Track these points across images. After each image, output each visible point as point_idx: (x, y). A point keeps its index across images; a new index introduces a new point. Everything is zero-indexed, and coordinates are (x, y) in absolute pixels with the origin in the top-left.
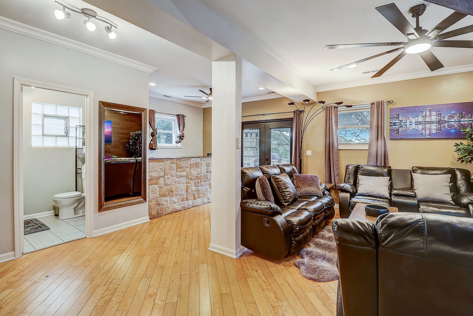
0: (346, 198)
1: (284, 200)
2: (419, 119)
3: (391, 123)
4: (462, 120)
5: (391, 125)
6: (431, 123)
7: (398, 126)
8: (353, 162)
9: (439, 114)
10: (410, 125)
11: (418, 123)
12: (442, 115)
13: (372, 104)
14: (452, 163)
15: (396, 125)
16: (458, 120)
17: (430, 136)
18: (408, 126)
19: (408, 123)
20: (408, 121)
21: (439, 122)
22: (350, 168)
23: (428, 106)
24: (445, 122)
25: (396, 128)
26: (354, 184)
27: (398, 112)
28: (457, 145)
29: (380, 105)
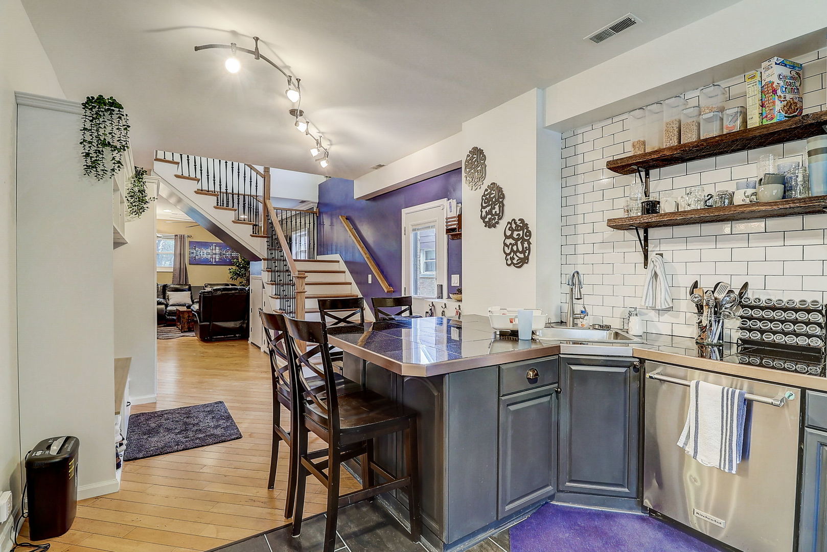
0: (163, 308)
5: (190, 254)
6: (216, 254)
8: (162, 283)
10: (203, 254)
16: (230, 254)
17: (215, 263)
20: (201, 252)
21: (221, 254)
22: (160, 287)
23: (214, 243)
24: (224, 254)
25: (194, 256)
26: (164, 298)
27: (195, 244)
28: (230, 269)
29: (182, 238)
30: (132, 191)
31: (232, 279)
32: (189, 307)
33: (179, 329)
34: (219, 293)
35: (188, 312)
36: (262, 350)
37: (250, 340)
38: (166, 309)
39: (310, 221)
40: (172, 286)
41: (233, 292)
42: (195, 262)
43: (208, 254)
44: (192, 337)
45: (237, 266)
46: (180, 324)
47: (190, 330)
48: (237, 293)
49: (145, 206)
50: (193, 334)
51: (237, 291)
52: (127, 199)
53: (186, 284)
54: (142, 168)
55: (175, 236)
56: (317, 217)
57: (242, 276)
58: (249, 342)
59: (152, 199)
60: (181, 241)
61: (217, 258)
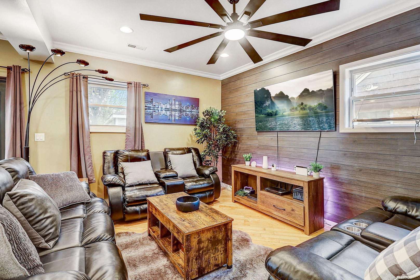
0: (118, 193)
1: (44, 237)
2: (167, 106)
3: (147, 107)
4: (193, 111)
5: (146, 109)
6: (175, 110)
7: (152, 110)
9: (180, 104)
10: (161, 110)
11: (167, 110)
12: (182, 105)
13: (129, 83)
14: (188, 144)
15: (150, 109)
16: (190, 111)
17: (174, 121)
18: (160, 111)
20: (160, 106)
21: (180, 111)
22: (108, 154)
23: (173, 96)
24: (184, 111)
25: (151, 112)
27: (151, 97)
29: (137, 86)
31: (198, 143)
38: (124, 194)
40: (127, 153)
53: (142, 150)
60: (136, 93)
61: (177, 115)
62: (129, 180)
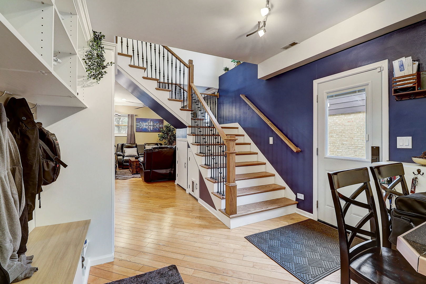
0: (121, 158)
5: (137, 126)
6: (151, 126)
7: (139, 126)
8: (120, 143)
9: (153, 123)
16: (159, 125)
17: (150, 131)
19: (143, 125)
21: (153, 126)
22: (119, 145)
23: (150, 119)
24: (155, 126)
26: (122, 152)
27: (139, 120)
28: (159, 135)
29: (132, 116)
30: (90, 53)
31: (160, 140)
32: (137, 158)
33: (131, 172)
34: (157, 150)
35: (136, 162)
36: (187, 192)
37: (176, 182)
38: (123, 158)
39: (213, 102)
40: (127, 145)
41: (166, 149)
42: (139, 130)
43: (146, 125)
44: (139, 179)
45: (163, 133)
46: (131, 168)
47: (137, 173)
48: (168, 150)
49: (103, 71)
50: (139, 175)
51: (168, 149)
52: (85, 62)
53: (134, 144)
54: (100, 33)
55: (128, 115)
56: (218, 98)
57: (166, 138)
58: (176, 183)
59: (109, 64)
60: (131, 118)
61: (152, 128)
62: (126, 154)
